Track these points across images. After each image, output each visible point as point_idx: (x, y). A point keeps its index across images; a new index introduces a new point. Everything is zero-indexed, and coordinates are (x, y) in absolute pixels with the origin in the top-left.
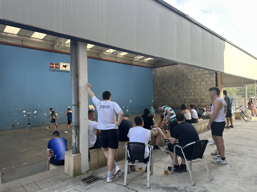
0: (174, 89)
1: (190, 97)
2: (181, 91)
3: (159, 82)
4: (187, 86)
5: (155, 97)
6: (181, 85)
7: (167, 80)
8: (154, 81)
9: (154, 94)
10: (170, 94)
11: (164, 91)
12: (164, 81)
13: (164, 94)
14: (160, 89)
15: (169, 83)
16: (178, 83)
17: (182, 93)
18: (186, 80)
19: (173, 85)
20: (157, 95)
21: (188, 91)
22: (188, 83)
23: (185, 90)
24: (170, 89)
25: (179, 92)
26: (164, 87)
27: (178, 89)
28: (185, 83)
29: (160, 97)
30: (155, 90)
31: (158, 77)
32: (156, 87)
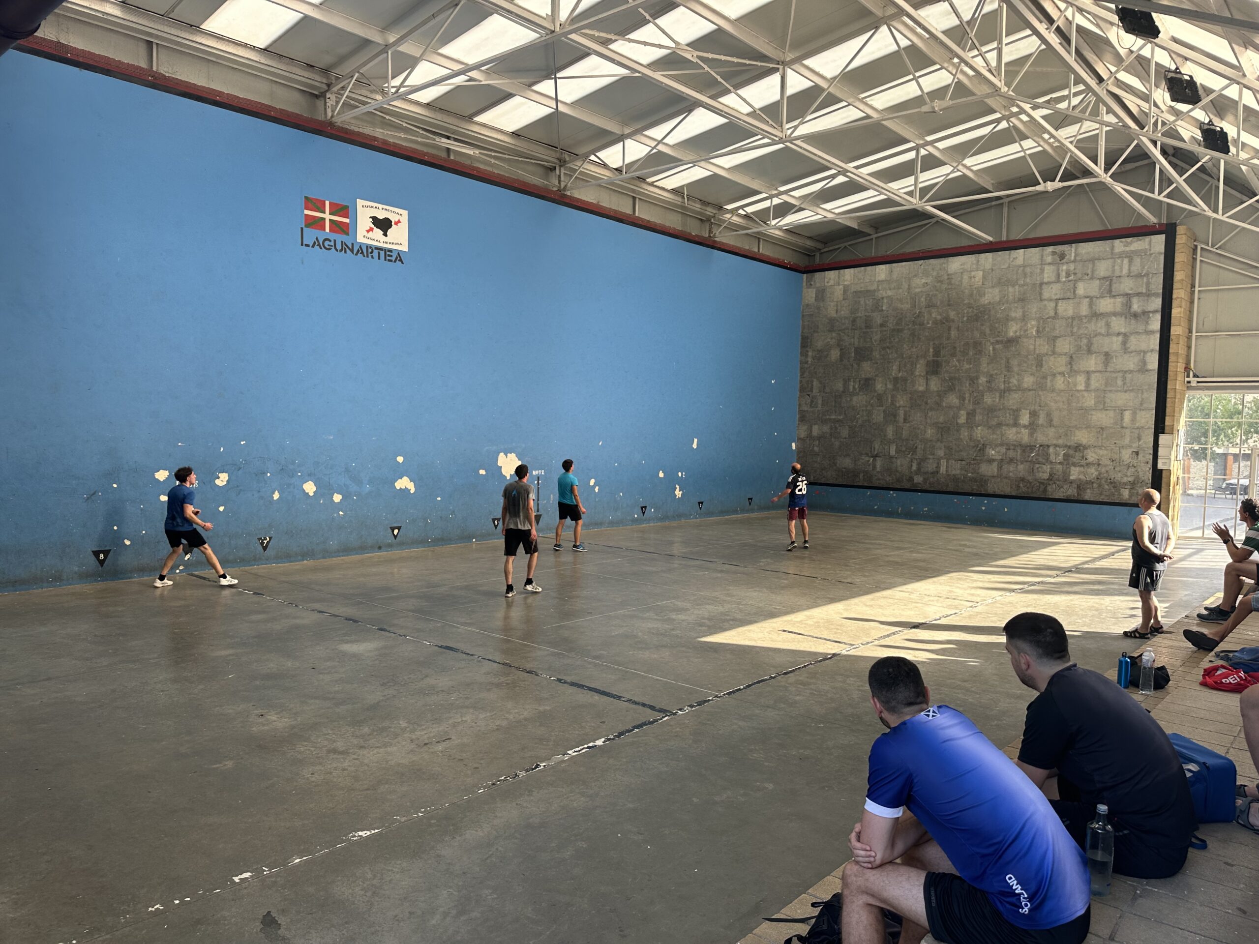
0: (921, 388)
1: (1011, 434)
2: (962, 398)
3: (838, 345)
4: (996, 374)
5: (806, 427)
6: (964, 368)
7: (882, 340)
8: (811, 342)
9: (804, 411)
10: (895, 416)
11: (864, 396)
12: (868, 345)
13: (861, 413)
14: (839, 386)
15: (896, 356)
16: (944, 356)
17: (965, 413)
18: (992, 343)
19: (918, 366)
20: (820, 416)
21: (1000, 400)
22: (1003, 362)
23: (985, 397)
24: (896, 389)
25: (950, 407)
26: (863, 376)
27: (943, 389)
28: (984, 361)
29: (840, 426)
30: (811, 390)
31: (832, 321)
32: (816, 373)
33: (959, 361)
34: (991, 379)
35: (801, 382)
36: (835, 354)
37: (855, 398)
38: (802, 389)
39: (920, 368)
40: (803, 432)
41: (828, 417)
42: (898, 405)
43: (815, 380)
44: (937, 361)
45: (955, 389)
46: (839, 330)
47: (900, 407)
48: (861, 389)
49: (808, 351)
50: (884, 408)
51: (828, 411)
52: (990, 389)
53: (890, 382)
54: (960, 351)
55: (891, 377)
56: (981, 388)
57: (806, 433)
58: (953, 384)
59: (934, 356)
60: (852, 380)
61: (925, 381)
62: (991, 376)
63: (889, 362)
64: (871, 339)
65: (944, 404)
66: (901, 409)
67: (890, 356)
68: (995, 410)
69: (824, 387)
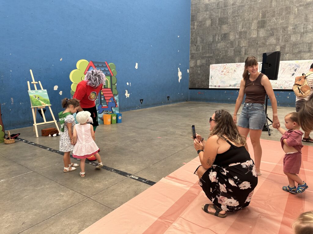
0: (254, 36)
2: (278, 39)
3: (210, 18)
4: (299, 24)
5: (194, 61)
6: (279, 23)
7: (233, 12)
8: (196, 17)
9: (193, 53)
10: (240, 52)
11: (224, 43)
12: (226, 16)
13: (222, 52)
14: (211, 39)
15: (241, 20)
16: (268, 17)
17: (279, 47)
18: (297, 7)
19: (253, 24)
20: (201, 55)
21: (300, 38)
22: (303, 17)
23: (292, 37)
24: (240, 38)
25: (271, 45)
26: (223, 33)
27: (267, 35)
28: (292, 17)
29: (211, 59)
30: (197, 43)
31: (206, 5)
32: (199, 33)
33: (276, 19)
34: (295, 27)
35: (191, 38)
36: (208, 23)
37: (219, 45)
38: (192, 43)
39: (254, 26)
40: (192, 64)
41: (205, 55)
42: (241, 46)
43: (198, 37)
44: (264, 20)
45: (274, 35)
46: (210, 10)
47: (242, 47)
48: (222, 39)
49: (194, 23)
50: (234, 48)
51: (205, 52)
52: (295, 33)
53: (238, 34)
54: (277, 13)
55: (238, 32)
56: (289, 33)
57: (194, 64)
58: (272, 32)
59: (262, 18)
60: (217, 35)
61: (257, 32)
62: (296, 25)
63: (237, 24)
64: (227, 12)
65: (267, 44)
66: (243, 48)
67: (238, 21)
68: (297, 44)
69: (203, 40)
